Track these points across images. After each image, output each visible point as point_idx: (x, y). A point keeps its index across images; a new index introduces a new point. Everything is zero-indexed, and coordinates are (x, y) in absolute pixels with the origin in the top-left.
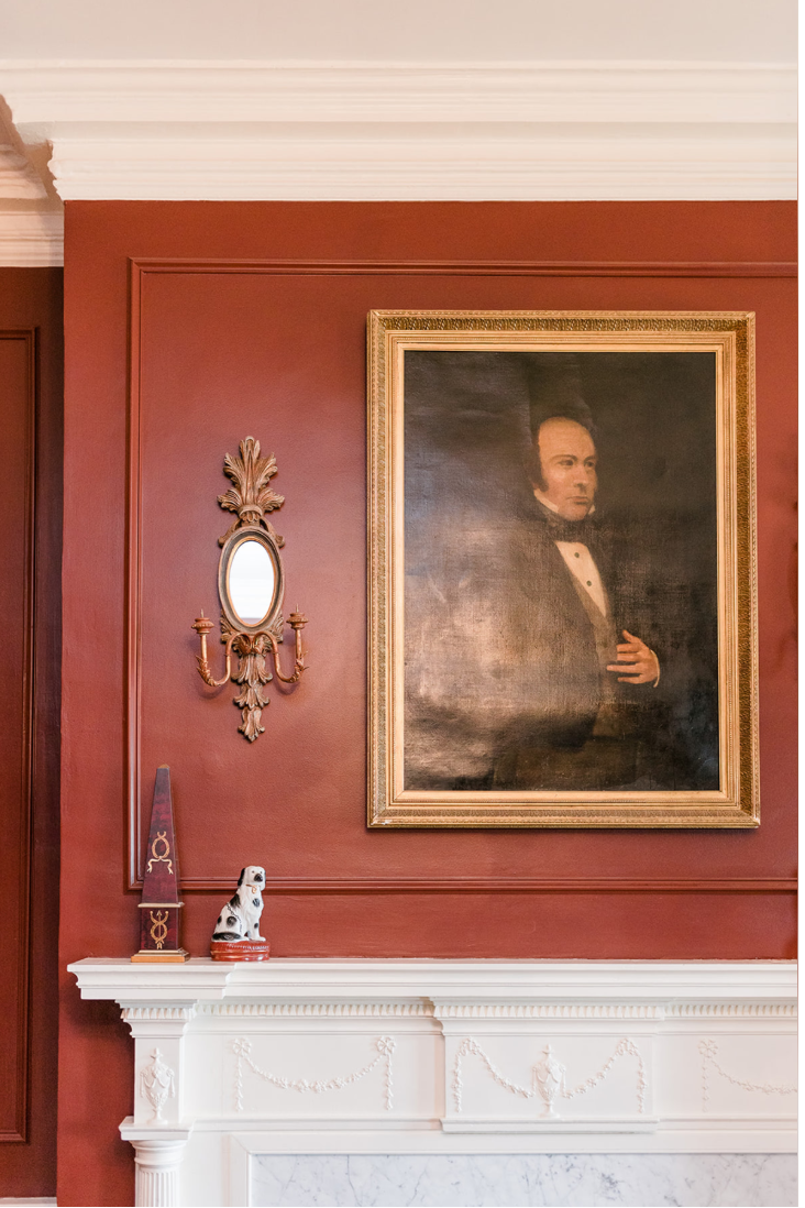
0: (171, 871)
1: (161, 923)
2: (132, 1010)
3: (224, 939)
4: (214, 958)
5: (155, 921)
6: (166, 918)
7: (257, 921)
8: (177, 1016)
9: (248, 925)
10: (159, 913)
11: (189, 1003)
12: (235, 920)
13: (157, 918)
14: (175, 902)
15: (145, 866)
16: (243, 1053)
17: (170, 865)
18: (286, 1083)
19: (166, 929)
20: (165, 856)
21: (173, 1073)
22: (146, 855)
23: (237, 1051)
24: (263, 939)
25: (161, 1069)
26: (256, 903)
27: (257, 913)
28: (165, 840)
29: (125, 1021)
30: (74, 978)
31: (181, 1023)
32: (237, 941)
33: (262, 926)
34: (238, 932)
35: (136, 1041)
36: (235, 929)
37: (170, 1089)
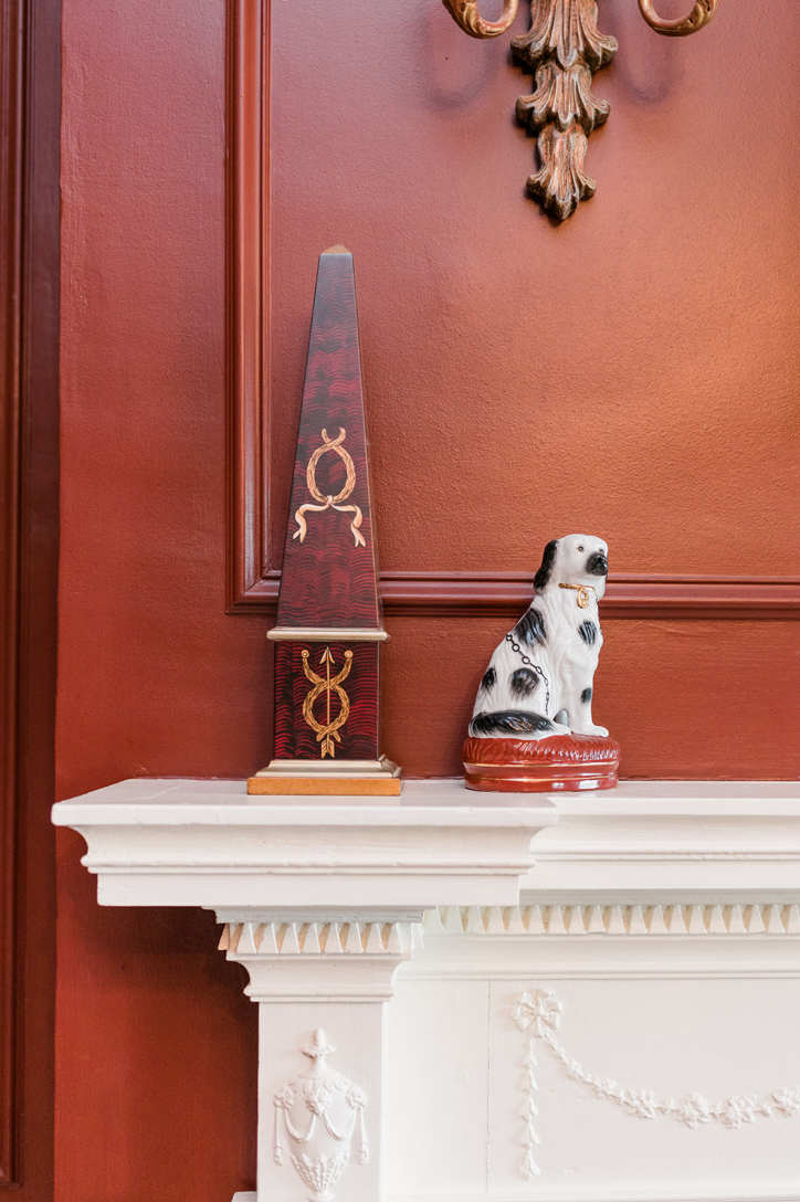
0: (359, 538)
1: (331, 684)
2: (250, 929)
3: (507, 728)
4: (474, 782)
5: (314, 678)
6: (347, 670)
7: (589, 684)
8: (376, 944)
9: (565, 694)
10: (327, 656)
11: (413, 913)
12: (536, 680)
13: (320, 670)
14: (374, 626)
15: (284, 523)
16: (542, 1029)
17: (358, 520)
18: (652, 1104)
19: (345, 703)
20: (343, 495)
21: (364, 1099)
22: (286, 496)
23: (525, 1022)
24: (603, 732)
25: (332, 1084)
26: (586, 632)
27: (588, 659)
28: (342, 452)
29: (230, 957)
30: (77, 843)
31: (388, 963)
32: (541, 735)
33: (601, 697)
34: (540, 710)
35: (261, 1008)
36: (535, 704)
37: (357, 1140)
